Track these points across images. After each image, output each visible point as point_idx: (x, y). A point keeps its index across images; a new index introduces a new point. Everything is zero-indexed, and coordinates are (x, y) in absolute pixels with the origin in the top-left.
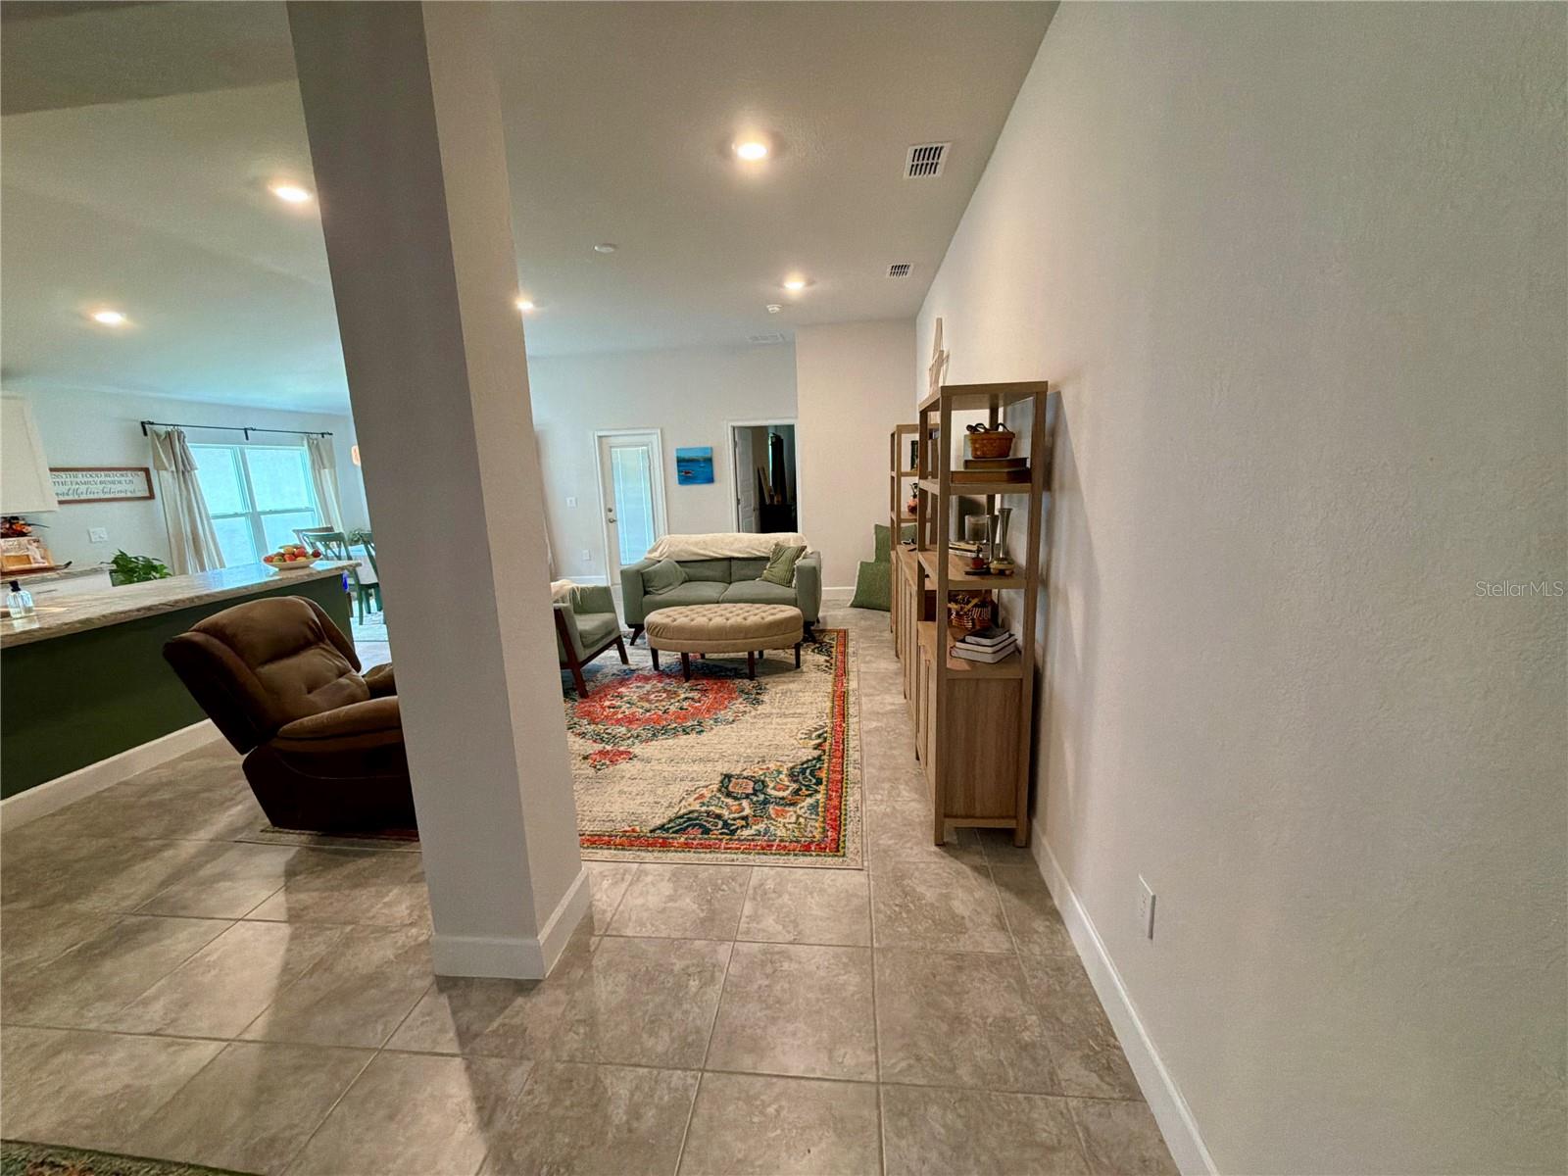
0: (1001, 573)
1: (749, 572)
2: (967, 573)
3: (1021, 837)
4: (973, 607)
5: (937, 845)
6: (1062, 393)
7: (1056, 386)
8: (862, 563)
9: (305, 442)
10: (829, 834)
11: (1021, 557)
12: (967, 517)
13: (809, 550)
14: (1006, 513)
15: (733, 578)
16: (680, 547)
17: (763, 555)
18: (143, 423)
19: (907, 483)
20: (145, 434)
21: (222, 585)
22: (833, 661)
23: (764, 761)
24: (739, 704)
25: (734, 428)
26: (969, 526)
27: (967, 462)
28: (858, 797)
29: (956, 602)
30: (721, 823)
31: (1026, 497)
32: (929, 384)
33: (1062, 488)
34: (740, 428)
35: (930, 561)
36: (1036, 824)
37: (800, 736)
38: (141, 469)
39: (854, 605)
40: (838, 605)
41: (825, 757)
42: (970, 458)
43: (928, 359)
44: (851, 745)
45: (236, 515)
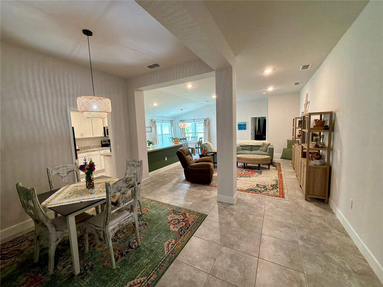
0: (322, 147)
1: (256, 149)
2: (314, 147)
3: (326, 201)
4: (315, 155)
5: (305, 200)
6: (336, 114)
7: (335, 112)
8: (283, 149)
9: (170, 122)
10: (281, 195)
11: (327, 144)
12: (314, 137)
13: (271, 144)
14: (323, 136)
15: (252, 150)
16: (241, 143)
17: (260, 145)
18: (151, 120)
19: (298, 130)
20: (152, 121)
21: (163, 147)
22: (277, 168)
23: (265, 183)
24: (257, 174)
25: (251, 118)
26: (314, 139)
27: (314, 126)
28: (286, 191)
29: (311, 154)
30: (258, 191)
31: (328, 133)
32: (304, 108)
33: (336, 131)
34: (252, 118)
35: (305, 146)
36: (330, 199)
37: (272, 180)
38: (150, 127)
39: (281, 158)
40: (276, 158)
41: (278, 184)
42: (315, 125)
43: (304, 102)
44: (284, 183)
45: (160, 135)
